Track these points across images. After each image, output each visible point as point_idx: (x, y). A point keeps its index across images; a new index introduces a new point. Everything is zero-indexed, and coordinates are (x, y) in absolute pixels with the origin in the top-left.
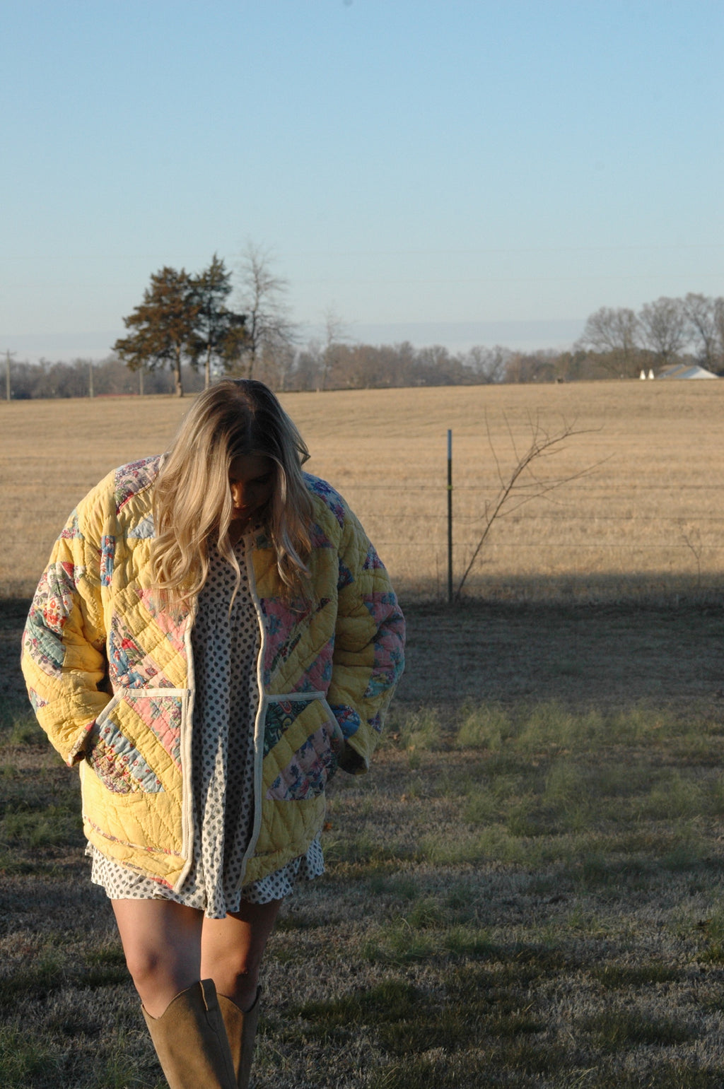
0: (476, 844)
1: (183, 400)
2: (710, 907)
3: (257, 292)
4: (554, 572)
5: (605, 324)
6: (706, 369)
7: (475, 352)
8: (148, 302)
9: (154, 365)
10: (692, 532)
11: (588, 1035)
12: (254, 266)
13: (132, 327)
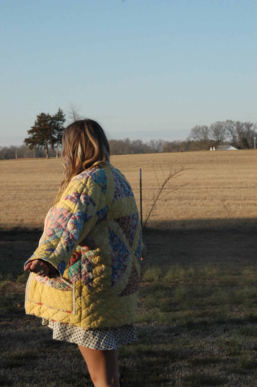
0: (148, 315)
1: (49, 160)
2: (231, 337)
4: (178, 219)
5: (197, 131)
6: (233, 146)
7: (152, 142)
8: (36, 125)
9: (38, 147)
10: (227, 204)
11: (186, 383)
12: (74, 112)
13: (30, 134)
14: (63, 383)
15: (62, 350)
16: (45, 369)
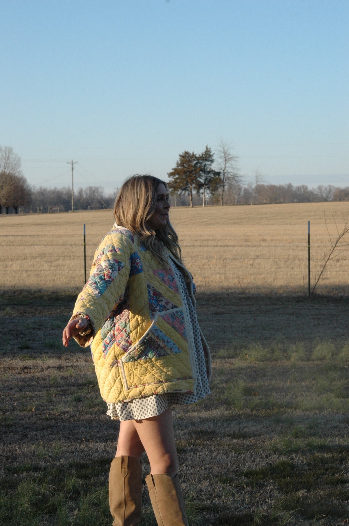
0: (320, 402)
1: (193, 209)
3: (225, 162)
7: (320, 188)
8: (178, 166)
9: (181, 194)
12: (224, 151)
13: (171, 177)
14: (217, 482)
15: (216, 443)
16: (196, 465)
